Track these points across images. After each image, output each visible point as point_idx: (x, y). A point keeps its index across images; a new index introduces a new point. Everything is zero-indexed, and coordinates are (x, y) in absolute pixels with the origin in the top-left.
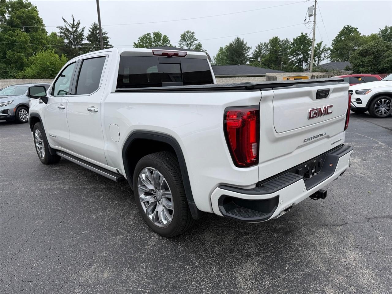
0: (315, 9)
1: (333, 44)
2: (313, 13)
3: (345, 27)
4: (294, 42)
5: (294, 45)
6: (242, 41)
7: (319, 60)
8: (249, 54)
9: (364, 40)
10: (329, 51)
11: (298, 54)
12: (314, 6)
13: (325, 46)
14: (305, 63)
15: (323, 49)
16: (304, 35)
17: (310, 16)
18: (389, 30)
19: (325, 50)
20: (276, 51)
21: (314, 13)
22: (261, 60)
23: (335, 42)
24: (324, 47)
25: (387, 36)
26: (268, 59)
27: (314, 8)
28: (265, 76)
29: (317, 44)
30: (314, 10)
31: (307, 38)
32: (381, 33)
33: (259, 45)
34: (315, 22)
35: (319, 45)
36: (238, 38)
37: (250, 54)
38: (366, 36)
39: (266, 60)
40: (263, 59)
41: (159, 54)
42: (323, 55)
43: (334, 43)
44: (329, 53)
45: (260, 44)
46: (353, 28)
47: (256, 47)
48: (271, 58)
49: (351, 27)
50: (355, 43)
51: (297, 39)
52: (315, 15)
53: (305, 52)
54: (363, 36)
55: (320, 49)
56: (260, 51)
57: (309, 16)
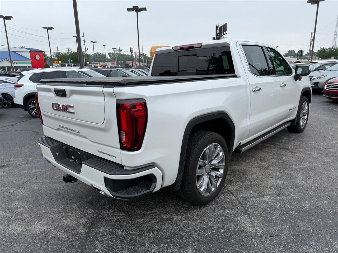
41: (178, 49)
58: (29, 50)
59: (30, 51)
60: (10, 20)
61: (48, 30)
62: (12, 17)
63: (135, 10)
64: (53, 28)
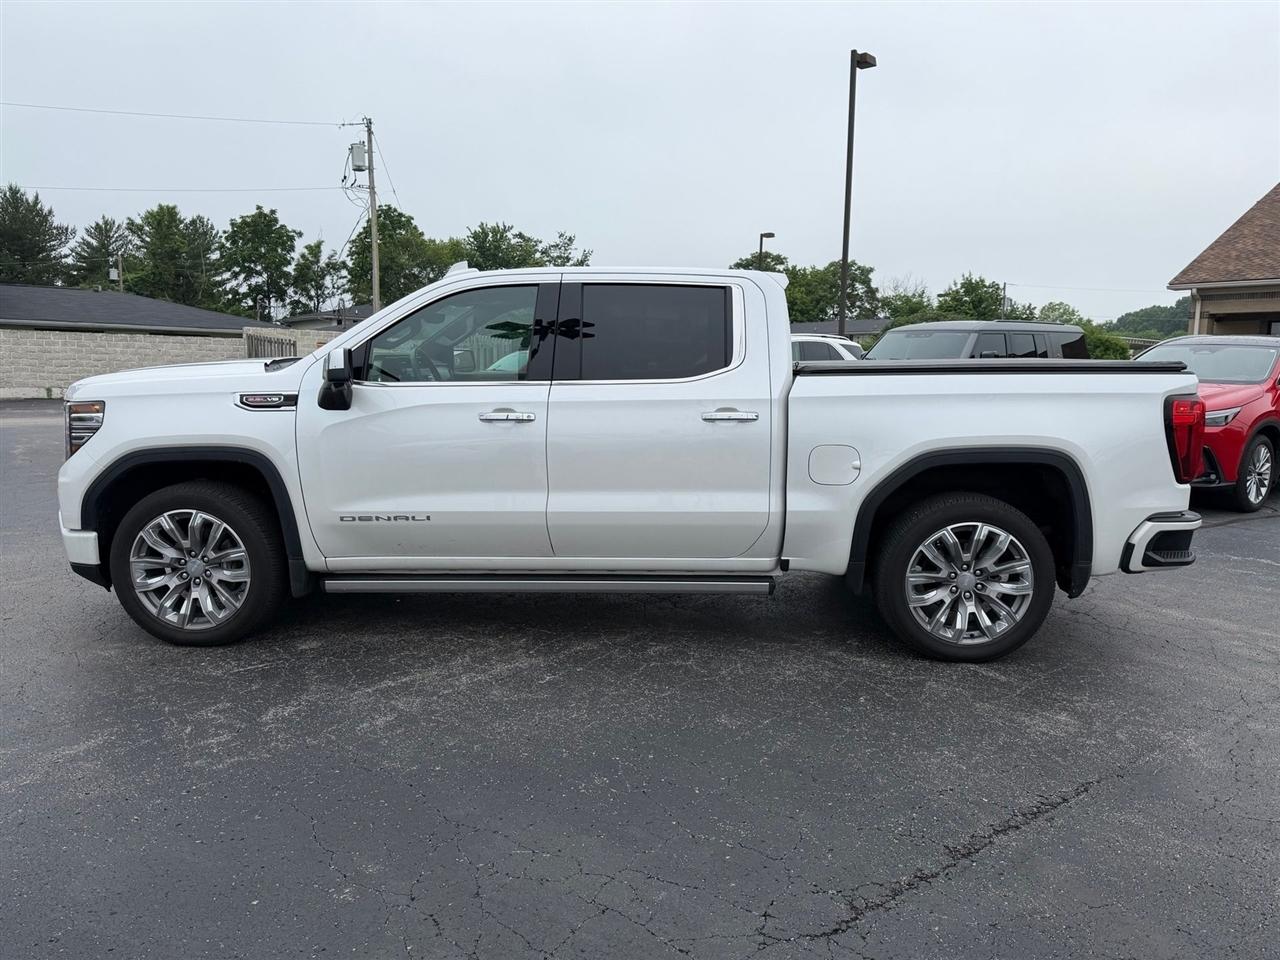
0: (370, 152)
1: (351, 254)
2: (364, 162)
3: (382, 210)
4: (234, 232)
5: (234, 243)
6: (31, 199)
7: (318, 296)
8: (65, 250)
9: (434, 251)
10: (344, 273)
11: (250, 273)
12: (366, 144)
13: (332, 256)
14: (277, 301)
15: (328, 265)
16: (266, 215)
17: (358, 169)
18: (491, 235)
19: (334, 267)
20: (173, 254)
21: (367, 164)
22: (122, 278)
23: (357, 247)
24: (329, 258)
25: (489, 250)
26: (146, 276)
27: (366, 148)
28: (240, 336)
29: (308, 247)
30: (366, 155)
31: (278, 226)
32: (472, 240)
33: (97, 224)
34: (372, 188)
35: (315, 250)
36: (11, 189)
37: (66, 252)
38: (437, 242)
39: (141, 279)
40: (130, 276)
42: (328, 281)
43: (353, 249)
44: (345, 277)
45: (101, 222)
46: (401, 215)
47: (87, 230)
48: (160, 273)
49: (395, 210)
50: (413, 257)
51: (244, 222)
52: (371, 170)
53: (275, 266)
54: (430, 240)
55: (318, 261)
56: (104, 246)
57: (354, 170)
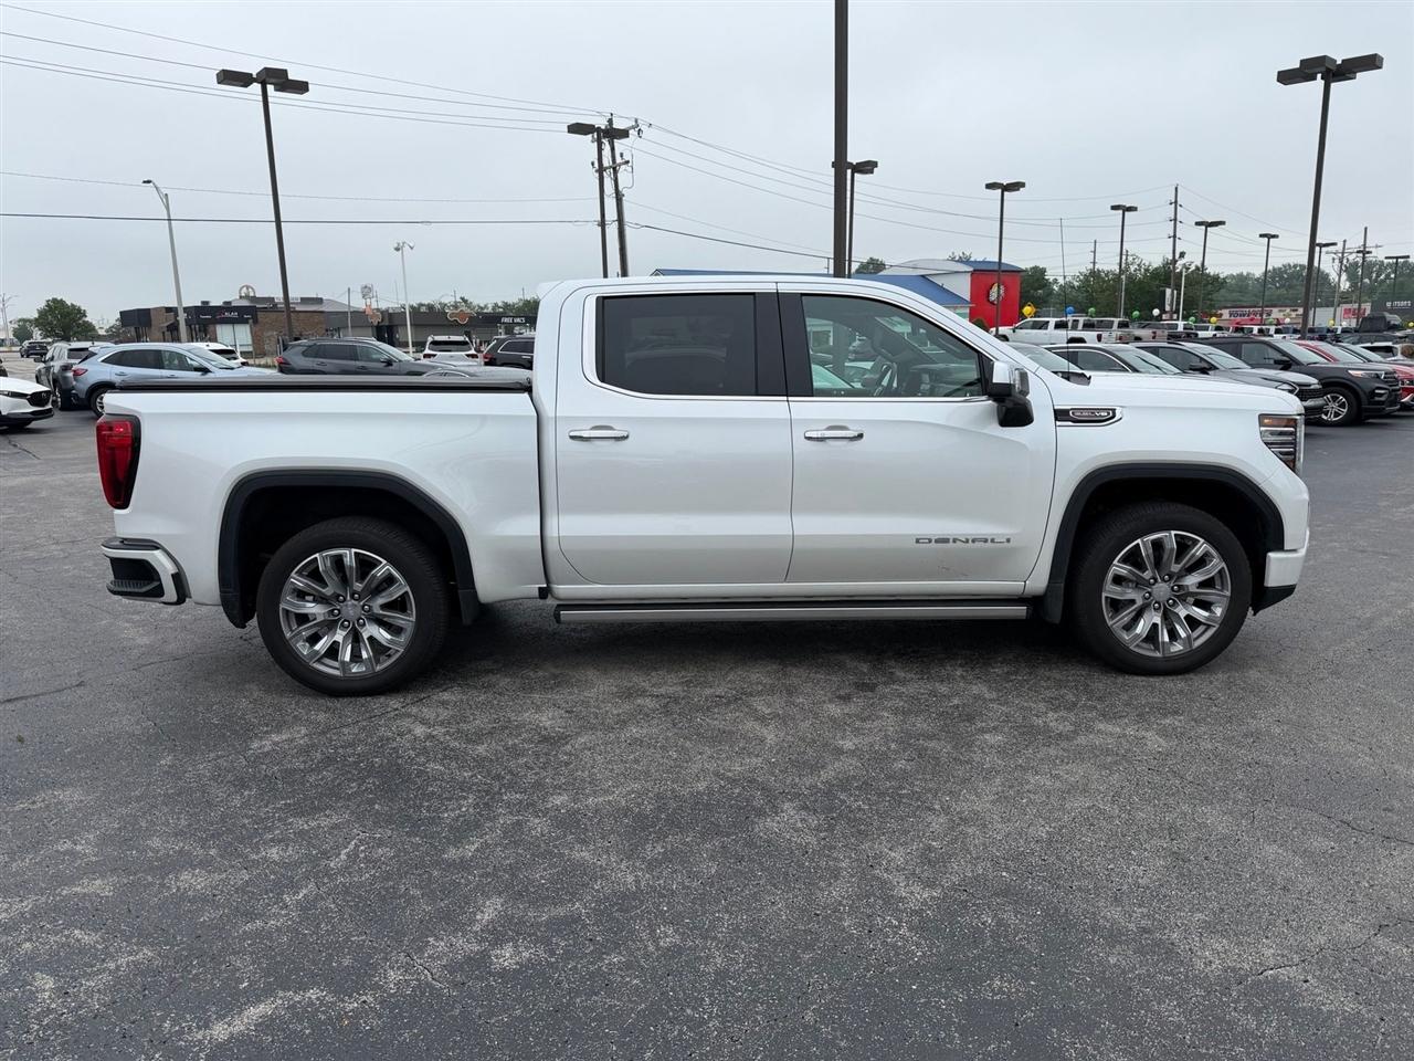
58: (971, 269)
59: (973, 273)
60: (872, 173)
61: (1006, 193)
62: (875, 164)
63: (1319, 76)
64: (1023, 185)
